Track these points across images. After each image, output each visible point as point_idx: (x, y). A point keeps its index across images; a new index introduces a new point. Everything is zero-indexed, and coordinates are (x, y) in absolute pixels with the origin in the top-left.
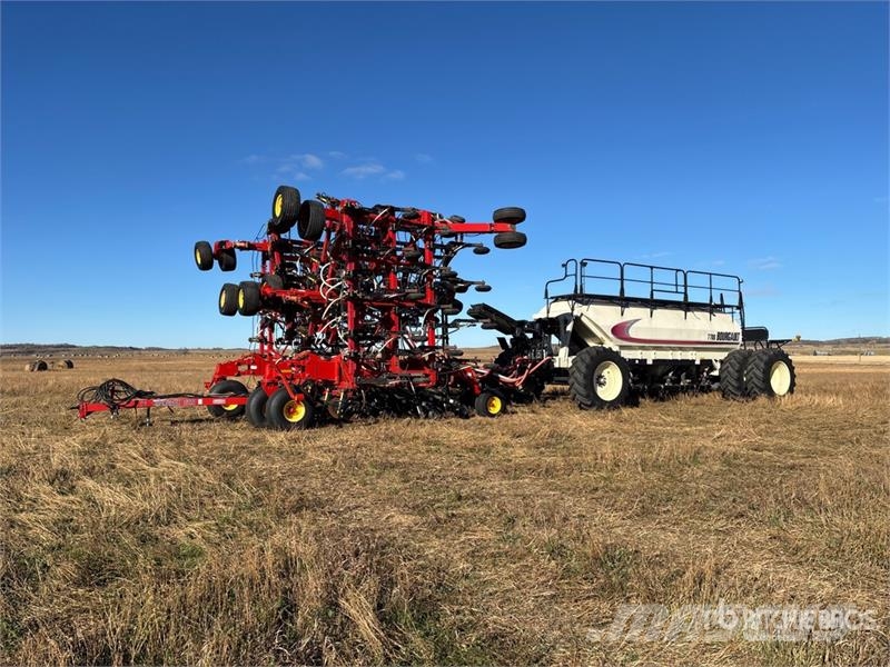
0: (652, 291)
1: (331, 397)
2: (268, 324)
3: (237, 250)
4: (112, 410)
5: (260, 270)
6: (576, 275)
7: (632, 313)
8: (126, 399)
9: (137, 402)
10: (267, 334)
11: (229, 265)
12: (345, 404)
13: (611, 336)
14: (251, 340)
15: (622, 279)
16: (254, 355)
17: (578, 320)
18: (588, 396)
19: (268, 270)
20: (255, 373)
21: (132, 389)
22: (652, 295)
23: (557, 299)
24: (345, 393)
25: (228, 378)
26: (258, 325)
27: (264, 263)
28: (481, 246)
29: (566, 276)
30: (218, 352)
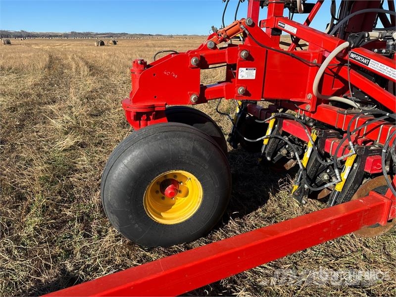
30: (185, 36)
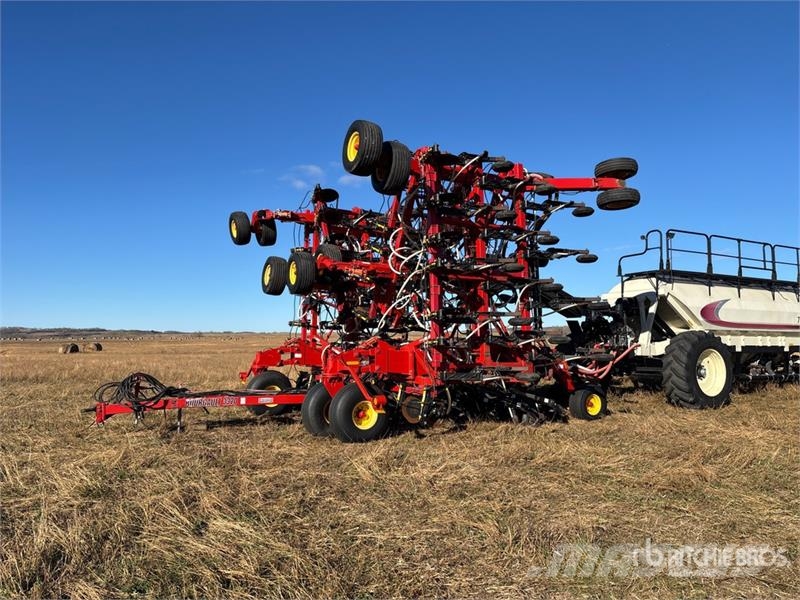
0: (741, 267)
1: (405, 396)
2: (313, 306)
3: (277, 222)
4: (137, 412)
5: (303, 245)
6: (661, 248)
7: (720, 292)
8: (153, 399)
9: (166, 402)
10: (310, 317)
11: (268, 240)
12: (429, 407)
13: (701, 318)
14: (291, 324)
15: (709, 254)
16: (299, 341)
17: (663, 300)
18: (690, 392)
19: (311, 245)
20: (299, 362)
21: (161, 385)
22: (740, 272)
23: (631, 277)
24: (428, 392)
25: (270, 368)
26: (300, 307)
27: (307, 236)
28: (581, 206)
29: (647, 249)
30: (228, 335)
